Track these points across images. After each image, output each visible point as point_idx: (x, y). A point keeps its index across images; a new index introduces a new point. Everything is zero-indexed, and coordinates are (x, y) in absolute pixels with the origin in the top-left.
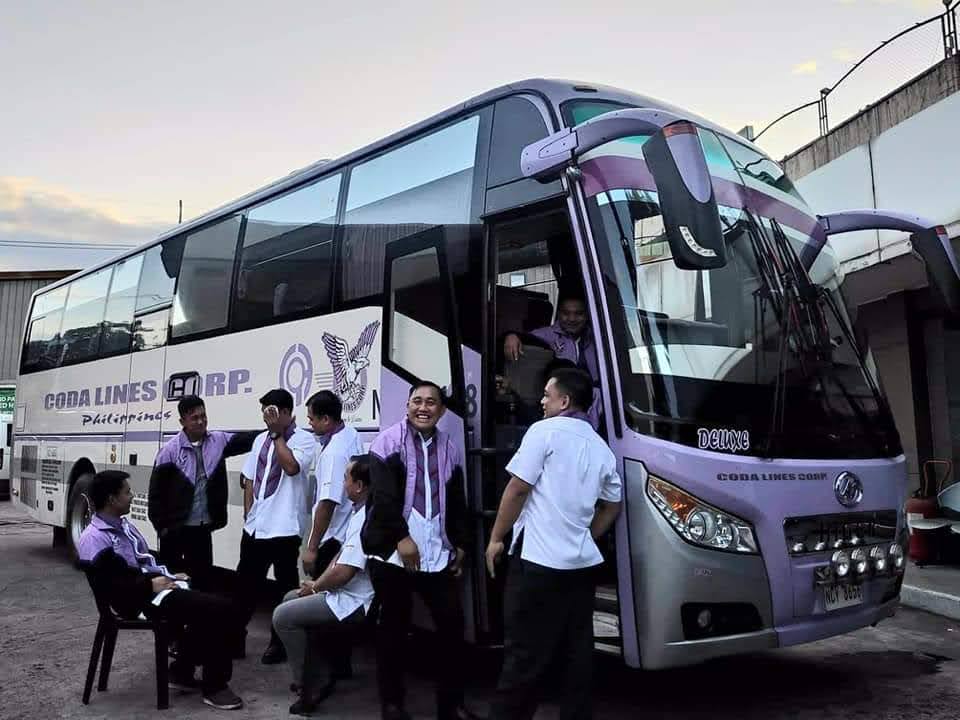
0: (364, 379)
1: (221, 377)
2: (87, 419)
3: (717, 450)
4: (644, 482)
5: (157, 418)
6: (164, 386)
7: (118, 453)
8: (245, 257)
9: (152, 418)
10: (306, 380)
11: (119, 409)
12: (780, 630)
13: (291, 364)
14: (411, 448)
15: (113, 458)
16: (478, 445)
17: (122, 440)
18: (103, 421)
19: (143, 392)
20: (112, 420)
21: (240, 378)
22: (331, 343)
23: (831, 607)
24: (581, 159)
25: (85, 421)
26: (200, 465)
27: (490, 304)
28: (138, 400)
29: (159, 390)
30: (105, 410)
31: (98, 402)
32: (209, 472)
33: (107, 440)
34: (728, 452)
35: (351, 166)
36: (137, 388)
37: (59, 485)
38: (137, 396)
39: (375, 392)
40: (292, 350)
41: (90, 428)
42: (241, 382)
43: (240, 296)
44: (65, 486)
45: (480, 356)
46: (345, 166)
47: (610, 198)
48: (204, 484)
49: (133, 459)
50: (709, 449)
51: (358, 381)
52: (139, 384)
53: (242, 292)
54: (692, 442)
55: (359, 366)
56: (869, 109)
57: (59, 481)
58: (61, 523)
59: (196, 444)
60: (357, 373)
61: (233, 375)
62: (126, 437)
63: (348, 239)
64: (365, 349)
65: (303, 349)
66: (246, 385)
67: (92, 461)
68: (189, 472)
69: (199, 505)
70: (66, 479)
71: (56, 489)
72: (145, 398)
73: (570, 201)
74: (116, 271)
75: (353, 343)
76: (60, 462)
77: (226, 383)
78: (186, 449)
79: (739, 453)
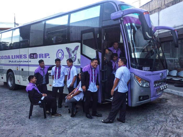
0: (76, 56)
1: (43, 55)
2: (10, 61)
3: (145, 71)
4: (134, 76)
5: (27, 62)
6: (29, 55)
7: (18, 68)
8: (46, 30)
9: (26, 62)
10: (63, 56)
11: (18, 60)
12: (151, 99)
13: (59, 53)
14: (90, 70)
15: (17, 69)
16: (101, 69)
17: (19, 66)
18: (14, 62)
19: (23, 57)
20: (16, 62)
21: (47, 55)
22: (68, 49)
23: (158, 94)
24: (123, 17)
25: (9, 62)
26: (44, 72)
27: (103, 44)
28: (22, 58)
29: (27, 56)
30: (14, 60)
31: (12, 58)
32: (45, 74)
33: (15, 66)
34: (147, 71)
35: (70, 13)
36: (22, 56)
37: (4, 74)
38: (22, 57)
39: (78, 59)
40: (59, 50)
41: (11, 63)
42: (47, 56)
43: (46, 39)
44: (6, 74)
45: (101, 53)
46: (69, 13)
47: (128, 25)
48: (45, 76)
49: (22, 70)
50: (144, 70)
51: (75, 57)
52: (22, 55)
53: (46, 38)
54: (142, 69)
55: (75, 54)
56: (148, 3)
57: (4, 73)
58: (6, 81)
59: (42, 69)
60: (74, 55)
61: (45, 54)
62: (20, 65)
63: (71, 29)
64: (76, 51)
65: (61, 50)
66: (49, 56)
67: (12, 70)
68: (42, 74)
69: (44, 80)
70: (6, 73)
71: (4, 75)
72: (24, 58)
73: (121, 25)
74: (13, 31)
75: (73, 49)
76: (4, 70)
77: (44, 56)
78: (41, 70)
79: (148, 71)
